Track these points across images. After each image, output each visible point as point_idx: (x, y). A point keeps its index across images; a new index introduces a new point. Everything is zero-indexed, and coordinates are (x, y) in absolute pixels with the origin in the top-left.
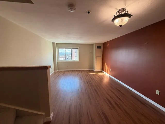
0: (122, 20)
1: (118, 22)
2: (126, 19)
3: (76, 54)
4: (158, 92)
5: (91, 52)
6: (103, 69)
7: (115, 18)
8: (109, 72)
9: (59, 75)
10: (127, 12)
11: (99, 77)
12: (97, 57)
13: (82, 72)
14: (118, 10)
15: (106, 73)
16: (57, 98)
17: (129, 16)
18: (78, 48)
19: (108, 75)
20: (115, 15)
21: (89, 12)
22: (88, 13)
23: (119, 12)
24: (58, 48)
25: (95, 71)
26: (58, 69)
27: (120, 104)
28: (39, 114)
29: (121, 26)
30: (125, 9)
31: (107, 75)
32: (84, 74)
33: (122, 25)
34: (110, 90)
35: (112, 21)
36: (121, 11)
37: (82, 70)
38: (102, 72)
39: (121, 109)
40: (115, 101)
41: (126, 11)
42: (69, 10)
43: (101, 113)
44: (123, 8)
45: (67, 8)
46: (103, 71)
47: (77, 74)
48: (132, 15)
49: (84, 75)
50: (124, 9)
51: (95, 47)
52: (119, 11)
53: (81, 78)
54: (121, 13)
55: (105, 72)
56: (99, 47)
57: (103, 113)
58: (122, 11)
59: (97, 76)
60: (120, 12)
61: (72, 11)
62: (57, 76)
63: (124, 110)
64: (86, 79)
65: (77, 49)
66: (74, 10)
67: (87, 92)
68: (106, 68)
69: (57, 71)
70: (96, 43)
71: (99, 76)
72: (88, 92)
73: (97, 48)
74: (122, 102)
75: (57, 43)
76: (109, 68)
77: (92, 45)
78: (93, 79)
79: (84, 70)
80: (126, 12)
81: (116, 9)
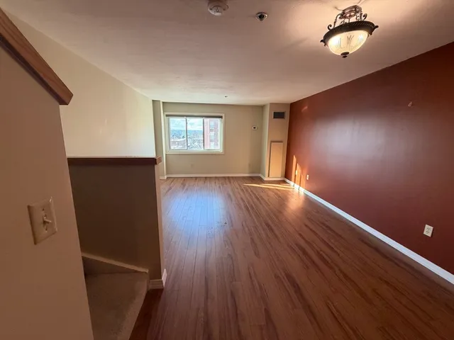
0: (349, 39)
1: (337, 44)
2: (360, 37)
3: (212, 134)
4: (428, 231)
5: (258, 129)
6: (287, 174)
7: (332, 32)
8: (303, 182)
9: (170, 189)
10: (365, 16)
11: (276, 194)
12: (272, 142)
13: (230, 182)
14: (341, 12)
15: (297, 186)
16: (173, 240)
17: (369, 27)
18: (221, 117)
19: (303, 191)
20: (331, 26)
21: (261, 17)
22: (258, 20)
23: (343, 15)
24: (167, 116)
25: (266, 179)
26: (167, 173)
27: (329, 257)
28: (136, 272)
29: (345, 55)
30: (360, 9)
31: (298, 191)
32: (238, 186)
33: (348, 53)
34: (306, 226)
35: (322, 41)
36: (348, 15)
37: (232, 177)
38: (284, 182)
39: (331, 268)
40: (319, 250)
41: (361, 14)
42: (211, 11)
43: (283, 274)
44: (355, 7)
45: (207, 5)
46: (288, 181)
47: (218, 186)
48: (377, 27)
49: (237, 188)
50: (356, 9)
51: (268, 115)
52: (344, 13)
53: (229, 196)
54: (347, 21)
55: (292, 183)
56: (278, 115)
57: (289, 277)
58: (352, 14)
59: (271, 194)
60: (345, 17)
61: (217, 14)
62: (167, 189)
63: (340, 270)
64: (242, 199)
65: (219, 120)
66: (224, 10)
67: (246, 229)
68: (297, 171)
69: (166, 177)
70: (271, 104)
71: (277, 191)
72: (249, 230)
73: (274, 118)
74: (336, 252)
75: (163, 103)
76: (305, 172)
77: (261, 108)
78: (263, 199)
79: (235, 177)
80: (363, 18)
81: (336, 8)
